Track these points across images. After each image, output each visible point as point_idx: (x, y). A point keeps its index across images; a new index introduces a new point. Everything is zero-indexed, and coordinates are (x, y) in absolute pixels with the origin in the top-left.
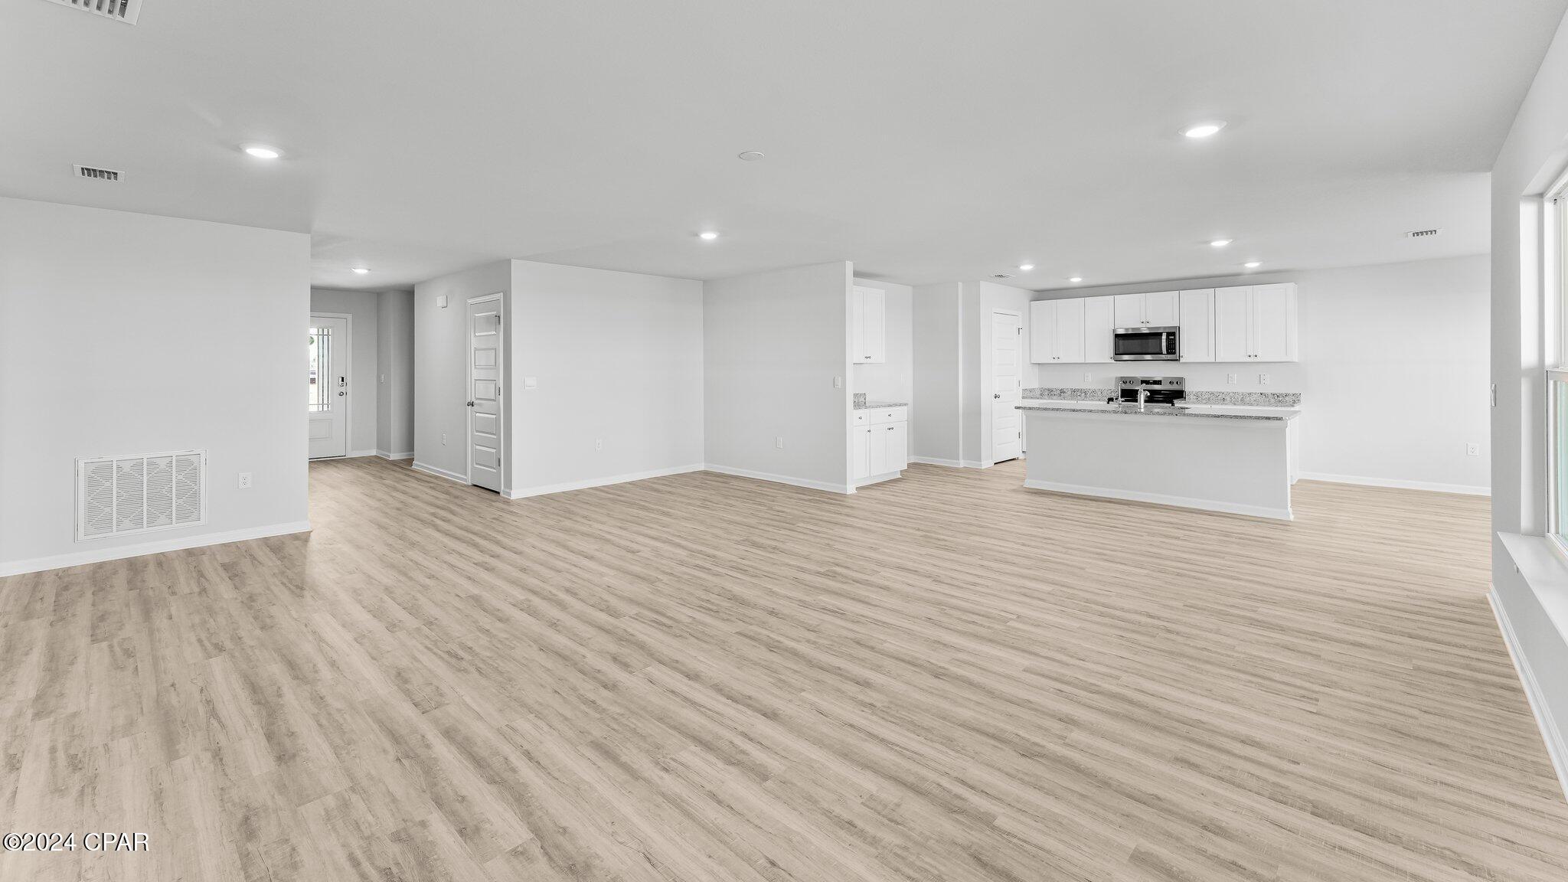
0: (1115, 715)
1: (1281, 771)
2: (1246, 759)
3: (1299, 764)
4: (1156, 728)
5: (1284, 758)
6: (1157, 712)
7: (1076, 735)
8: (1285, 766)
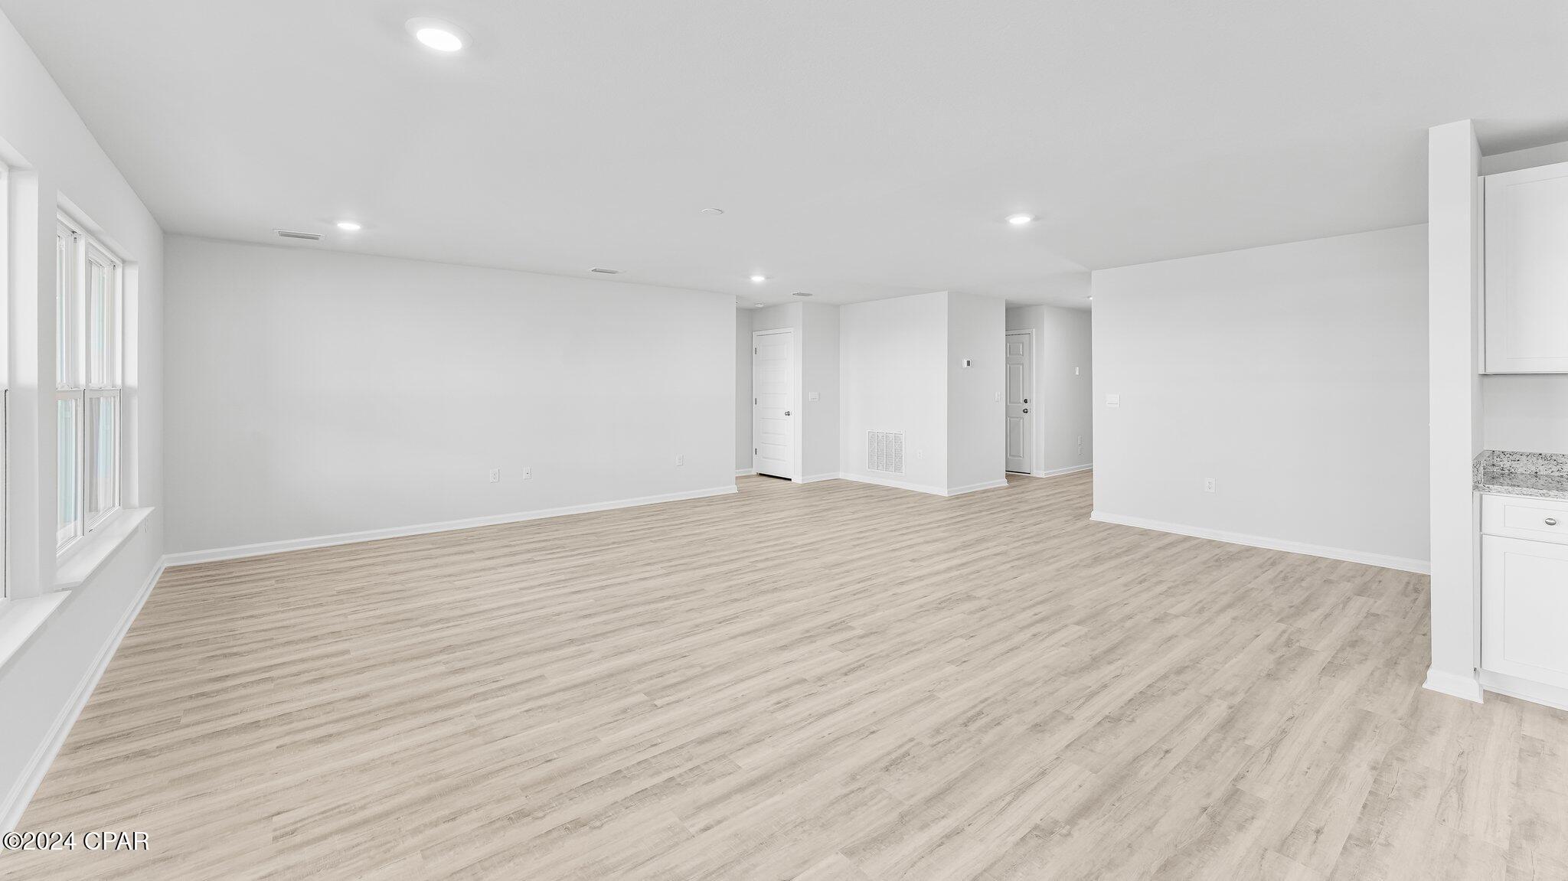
0: (439, 692)
1: (288, 734)
2: (321, 725)
3: (277, 747)
4: (402, 703)
5: (291, 744)
6: (415, 713)
7: (442, 668)
8: (287, 740)
